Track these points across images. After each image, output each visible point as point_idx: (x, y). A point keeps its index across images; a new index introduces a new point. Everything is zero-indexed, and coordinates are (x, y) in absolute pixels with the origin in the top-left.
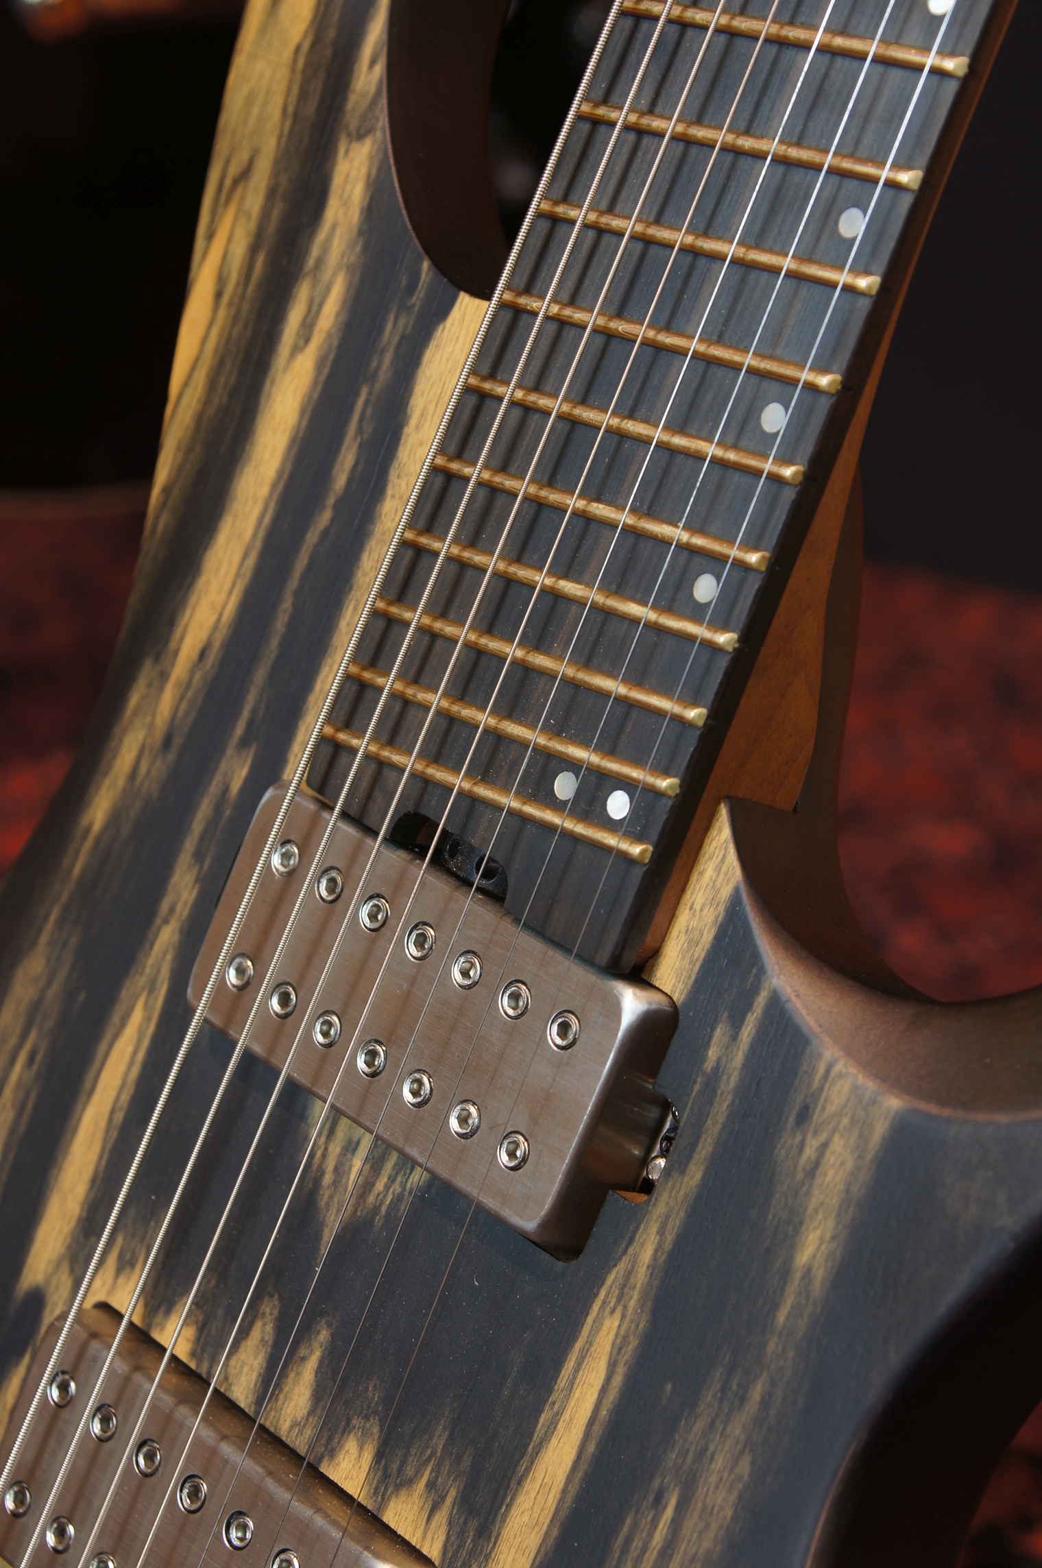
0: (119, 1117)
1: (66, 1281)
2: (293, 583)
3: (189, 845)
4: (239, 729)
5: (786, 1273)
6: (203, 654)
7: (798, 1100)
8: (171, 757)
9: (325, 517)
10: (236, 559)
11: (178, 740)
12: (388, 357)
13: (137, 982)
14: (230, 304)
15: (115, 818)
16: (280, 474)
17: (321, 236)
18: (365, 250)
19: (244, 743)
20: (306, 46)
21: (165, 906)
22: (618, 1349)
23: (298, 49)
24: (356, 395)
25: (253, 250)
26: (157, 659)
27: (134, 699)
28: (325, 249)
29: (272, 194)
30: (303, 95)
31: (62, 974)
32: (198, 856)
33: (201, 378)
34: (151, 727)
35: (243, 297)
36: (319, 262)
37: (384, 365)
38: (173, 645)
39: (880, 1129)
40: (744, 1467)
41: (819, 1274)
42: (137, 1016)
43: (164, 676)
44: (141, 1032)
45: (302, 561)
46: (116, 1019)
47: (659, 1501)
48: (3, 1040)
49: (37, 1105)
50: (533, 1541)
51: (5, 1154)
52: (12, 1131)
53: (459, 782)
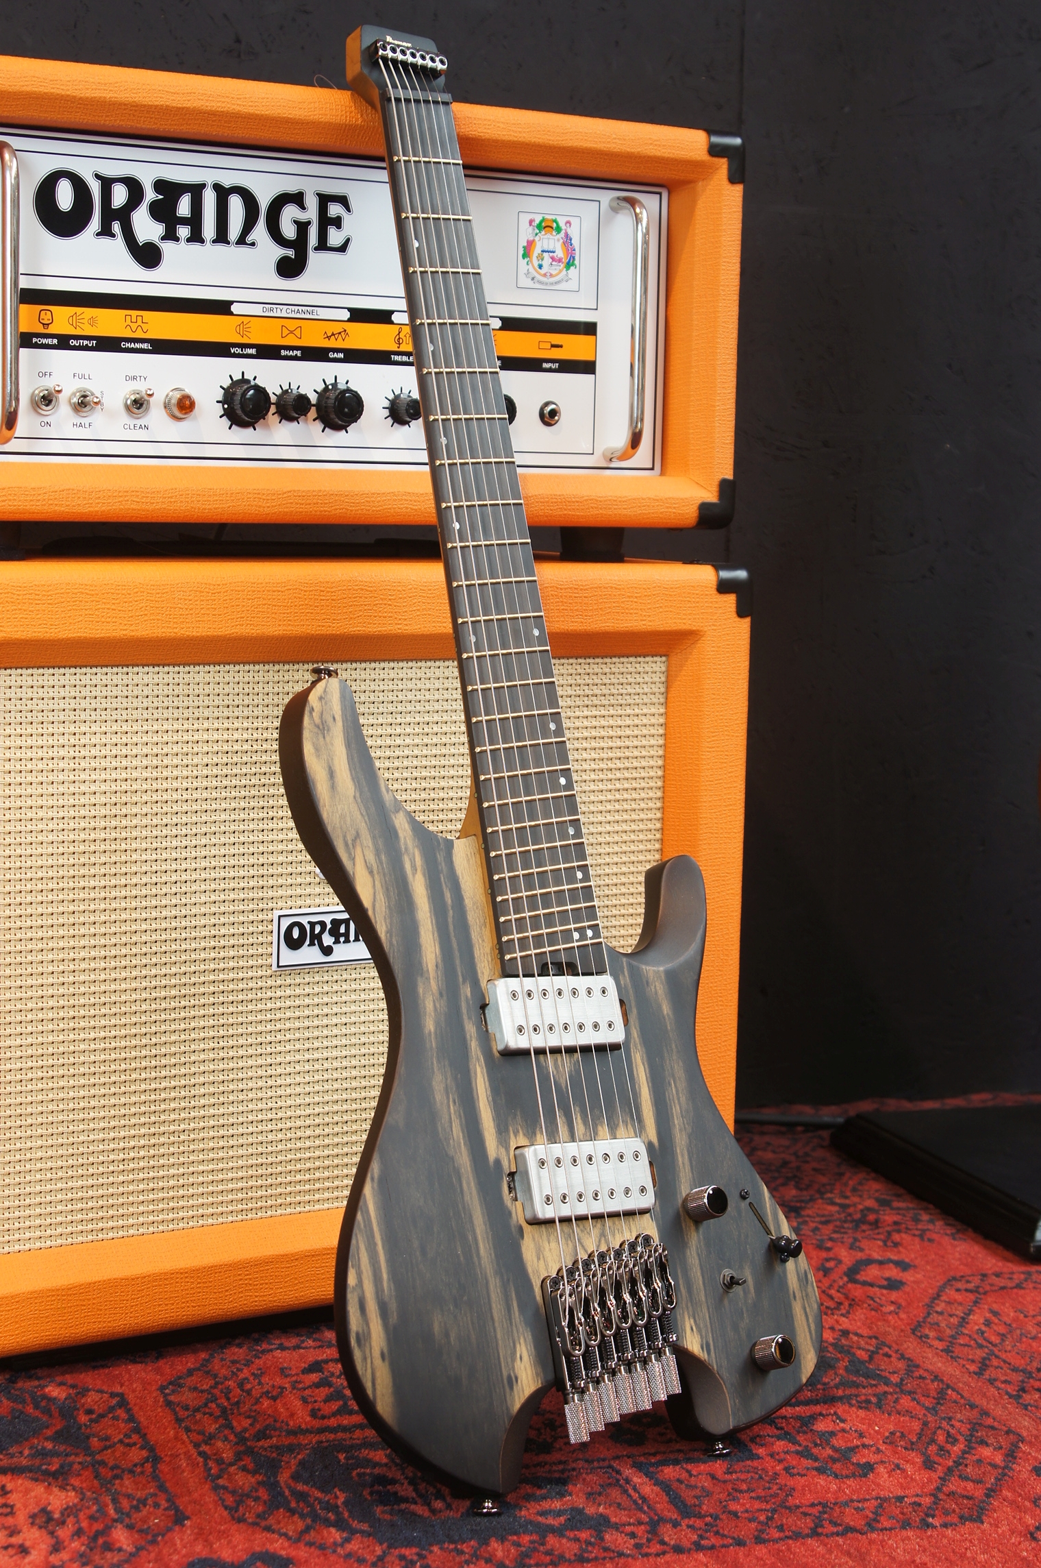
0: (490, 1098)
1: (503, 1151)
2: (452, 934)
3: (465, 1017)
4: (461, 979)
5: (664, 1017)
6: (437, 966)
7: (644, 981)
8: (445, 998)
9: (451, 913)
10: (431, 937)
11: (444, 993)
12: (443, 864)
13: (473, 1061)
14: (378, 873)
15: (437, 1024)
16: (430, 908)
17: (402, 841)
18: (419, 839)
19: (464, 982)
20: (358, 795)
21: (468, 1037)
22: (642, 1060)
23: (355, 797)
24: (440, 879)
25: (378, 854)
26: (422, 975)
27: (421, 991)
28: (406, 844)
29: (374, 838)
30: (367, 809)
31: (449, 1074)
32: (470, 1018)
33: (381, 897)
34: (433, 994)
35: (383, 868)
36: (406, 849)
37: (443, 866)
38: (425, 969)
39: (663, 976)
40: (681, 1064)
41: (670, 1013)
42: (479, 1070)
43: (428, 979)
44: (482, 1073)
45: (451, 927)
46: (473, 1075)
47: (670, 1084)
48: (442, 1104)
49: (464, 1113)
50: (651, 1114)
51: (463, 1133)
52: (461, 1125)
53: (533, 952)
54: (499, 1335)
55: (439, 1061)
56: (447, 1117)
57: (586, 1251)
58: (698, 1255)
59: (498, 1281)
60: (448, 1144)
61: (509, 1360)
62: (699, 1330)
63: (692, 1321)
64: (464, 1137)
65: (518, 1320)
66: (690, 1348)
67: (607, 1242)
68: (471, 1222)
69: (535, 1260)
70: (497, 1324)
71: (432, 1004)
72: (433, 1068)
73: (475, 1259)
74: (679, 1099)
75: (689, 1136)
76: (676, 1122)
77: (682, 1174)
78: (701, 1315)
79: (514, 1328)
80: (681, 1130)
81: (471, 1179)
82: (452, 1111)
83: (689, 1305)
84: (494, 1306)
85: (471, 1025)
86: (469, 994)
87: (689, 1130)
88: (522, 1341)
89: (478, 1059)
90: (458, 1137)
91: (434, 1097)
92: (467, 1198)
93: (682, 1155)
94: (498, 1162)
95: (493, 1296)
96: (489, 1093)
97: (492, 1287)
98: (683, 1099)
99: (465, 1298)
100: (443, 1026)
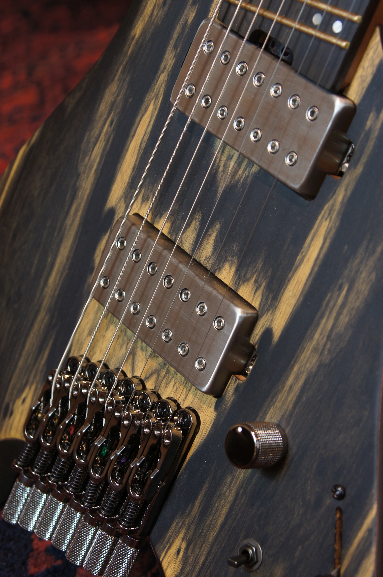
0: (144, 145)
1: (123, 205)
3: (172, 43)
8: (166, 9)
11: (169, 2)
13: (151, 95)
15: (144, 32)
21: (162, 66)
22: (327, 233)
31: (123, 91)
32: (175, 47)
40: (373, 277)
42: (151, 108)
44: (152, 113)
46: (143, 109)
47: (340, 288)
48: (101, 116)
49: (113, 141)
50: (293, 302)
51: (101, 158)
52: (104, 150)
53: (276, 17)
54: (20, 364)
55: (123, 72)
56: (97, 133)
57: (133, 374)
58: (237, 494)
59: (47, 318)
60: (84, 158)
61: (15, 392)
62: (185, 562)
63: (184, 546)
64: (99, 163)
65: (41, 367)
66: (164, 564)
67: (158, 384)
68: (59, 247)
69: (86, 332)
70: (24, 353)
71: (152, 7)
72: (115, 75)
73: (42, 282)
74: (339, 314)
75: (321, 366)
76: (317, 336)
77: (281, 397)
78: (197, 551)
79: (34, 372)
80: (315, 350)
81: (82, 207)
82: (105, 130)
83: (193, 528)
84: (32, 335)
85: (172, 56)
86: (190, 20)
87: (326, 358)
88: (33, 387)
89: (157, 97)
90: (95, 160)
91: (99, 105)
92: (68, 222)
93: (297, 378)
94: (112, 212)
95: (36, 327)
96: (146, 138)
97: (39, 318)
98: (344, 319)
99: (16, 306)
100: (148, 37)
